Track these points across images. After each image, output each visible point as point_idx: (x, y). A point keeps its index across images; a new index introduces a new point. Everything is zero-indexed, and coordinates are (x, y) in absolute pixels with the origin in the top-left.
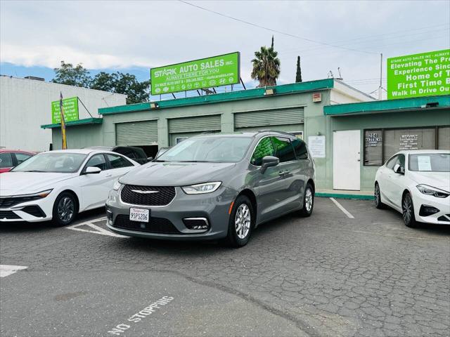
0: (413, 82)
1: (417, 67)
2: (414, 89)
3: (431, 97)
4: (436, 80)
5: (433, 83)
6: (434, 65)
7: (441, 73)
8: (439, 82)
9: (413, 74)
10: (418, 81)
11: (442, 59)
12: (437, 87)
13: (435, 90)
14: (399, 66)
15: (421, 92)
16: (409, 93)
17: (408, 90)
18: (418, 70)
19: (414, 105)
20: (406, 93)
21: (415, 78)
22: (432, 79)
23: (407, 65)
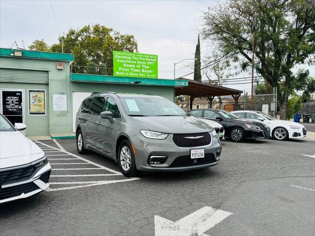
0: (127, 68)
1: (129, 60)
2: (127, 72)
3: (135, 78)
4: (138, 69)
5: (136, 70)
6: (136, 61)
7: (140, 65)
8: (139, 71)
9: (127, 63)
10: (129, 68)
11: (140, 58)
12: (138, 73)
13: (137, 75)
14: (119, 57)
15: (131, 75)
16: (125, 74)
17: (125, 72)
18: (129, 62)
19: (127, 81)
20: (123, 74)
21: (128, 66)
22: (136, 68)
23: (124, 58)
